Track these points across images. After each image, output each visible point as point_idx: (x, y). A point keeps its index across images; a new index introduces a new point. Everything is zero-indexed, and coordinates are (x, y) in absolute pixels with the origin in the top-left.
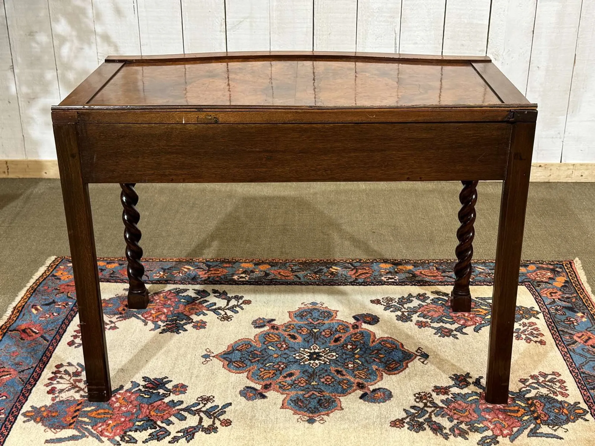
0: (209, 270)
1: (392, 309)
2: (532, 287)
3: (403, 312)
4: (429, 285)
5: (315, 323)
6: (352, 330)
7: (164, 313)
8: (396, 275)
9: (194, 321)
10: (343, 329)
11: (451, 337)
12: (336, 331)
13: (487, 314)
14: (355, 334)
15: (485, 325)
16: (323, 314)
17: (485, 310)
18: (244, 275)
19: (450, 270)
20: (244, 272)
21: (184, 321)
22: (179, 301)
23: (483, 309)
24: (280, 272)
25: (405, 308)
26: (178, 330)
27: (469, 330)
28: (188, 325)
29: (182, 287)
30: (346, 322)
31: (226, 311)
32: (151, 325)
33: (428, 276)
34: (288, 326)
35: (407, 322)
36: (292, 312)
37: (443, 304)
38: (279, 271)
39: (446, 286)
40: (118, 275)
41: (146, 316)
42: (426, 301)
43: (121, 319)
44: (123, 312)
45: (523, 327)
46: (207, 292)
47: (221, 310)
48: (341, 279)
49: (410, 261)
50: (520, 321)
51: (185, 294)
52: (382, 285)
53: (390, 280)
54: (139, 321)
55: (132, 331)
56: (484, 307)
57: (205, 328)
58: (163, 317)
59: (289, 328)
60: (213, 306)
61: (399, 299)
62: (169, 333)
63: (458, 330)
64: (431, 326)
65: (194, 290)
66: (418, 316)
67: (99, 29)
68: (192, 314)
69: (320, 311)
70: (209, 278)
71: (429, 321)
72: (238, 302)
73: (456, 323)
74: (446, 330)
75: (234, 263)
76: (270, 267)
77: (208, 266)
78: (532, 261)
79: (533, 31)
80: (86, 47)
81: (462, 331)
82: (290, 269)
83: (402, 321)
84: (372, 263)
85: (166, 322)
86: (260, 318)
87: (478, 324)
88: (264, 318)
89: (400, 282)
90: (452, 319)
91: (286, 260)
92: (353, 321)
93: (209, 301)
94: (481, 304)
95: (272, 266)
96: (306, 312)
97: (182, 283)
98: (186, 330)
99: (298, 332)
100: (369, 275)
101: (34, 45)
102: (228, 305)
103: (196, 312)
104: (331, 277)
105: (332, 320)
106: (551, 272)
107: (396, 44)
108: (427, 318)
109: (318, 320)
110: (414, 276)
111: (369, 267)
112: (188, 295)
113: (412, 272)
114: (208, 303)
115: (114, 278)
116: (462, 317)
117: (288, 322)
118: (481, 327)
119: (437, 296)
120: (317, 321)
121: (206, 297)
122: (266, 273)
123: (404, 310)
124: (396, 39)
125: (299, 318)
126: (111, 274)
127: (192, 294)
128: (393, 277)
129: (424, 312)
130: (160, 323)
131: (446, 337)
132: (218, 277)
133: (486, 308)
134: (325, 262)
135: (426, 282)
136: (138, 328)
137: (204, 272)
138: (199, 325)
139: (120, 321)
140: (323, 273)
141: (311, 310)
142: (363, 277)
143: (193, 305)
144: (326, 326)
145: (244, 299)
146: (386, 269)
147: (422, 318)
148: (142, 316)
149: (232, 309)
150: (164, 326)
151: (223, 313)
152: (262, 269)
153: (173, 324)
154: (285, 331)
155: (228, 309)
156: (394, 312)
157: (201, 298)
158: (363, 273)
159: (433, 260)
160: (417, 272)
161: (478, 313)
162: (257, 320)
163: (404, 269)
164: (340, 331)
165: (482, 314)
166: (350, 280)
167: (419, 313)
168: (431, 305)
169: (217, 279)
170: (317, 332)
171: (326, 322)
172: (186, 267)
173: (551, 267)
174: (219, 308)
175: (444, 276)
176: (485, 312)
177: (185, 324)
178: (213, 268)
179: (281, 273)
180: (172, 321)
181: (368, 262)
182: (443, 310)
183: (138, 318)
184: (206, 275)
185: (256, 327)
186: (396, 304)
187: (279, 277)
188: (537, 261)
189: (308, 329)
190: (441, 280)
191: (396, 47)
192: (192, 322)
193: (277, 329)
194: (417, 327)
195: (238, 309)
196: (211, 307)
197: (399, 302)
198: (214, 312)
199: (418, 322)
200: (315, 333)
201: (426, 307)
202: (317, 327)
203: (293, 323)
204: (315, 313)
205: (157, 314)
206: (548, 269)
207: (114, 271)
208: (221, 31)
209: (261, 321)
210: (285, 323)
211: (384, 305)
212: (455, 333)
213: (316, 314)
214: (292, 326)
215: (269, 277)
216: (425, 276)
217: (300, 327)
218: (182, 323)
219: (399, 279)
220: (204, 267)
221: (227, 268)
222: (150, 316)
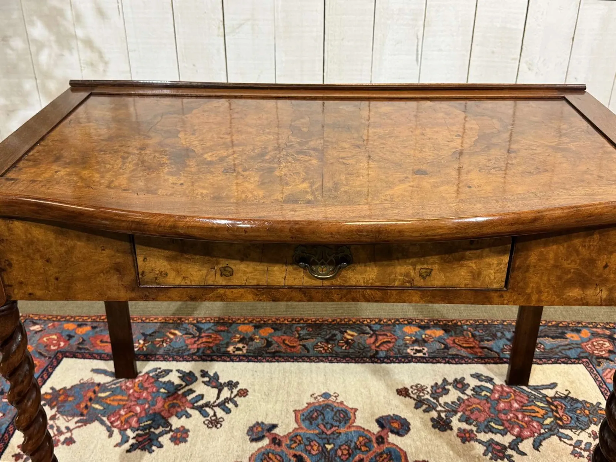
0: (200, 337)
1: (424, 407)
2: (591, 366)
3: (439, 412)
4: (467, 363)
5: (329, 433)
6: (376, 445)
7: (136, 415)
8: (425, 346)
9: (173, 428)
10: (365, 445)
11: (506, 460)
12: (356, 448)
13: (545, 416)
14: (381, 454)
15: (546, 435)
16: (338, 415)
17: (542, 408)
18: (240, 345)
19: (489, 338)
20: (242, 341)
21: (161, 429)
22: (158, 391)
23: (539, 407)
24: (284, 340)
25: (440, 405)
26: (151, 447)
27: (526, 445)
28: (165, 436)
29: (163, 365)
30: (368, 430)
31: (215, 408)
32: (117, 437)
33: (464, 348)
34: (293, 437)
35: (445, 430)
36: (299, 411)
37: (488, 397)
38: (284, 338)
39: (488, 365)
40: (87, 347)
41: (113, 419)
42: (466, 392)
43: (80, 424)
44: (85, 412)
45: (594, 440)
46: (194, 375)
47: (210, 407)
48: (359, 352)
49: (439, 321)
50: (588, 428)
51: (166, 379)
52: (410, 362)
53: (419, 355)
54: (103, 428)
55: (92, 446)
56: (539, 404)
57: (186, 441)
58: (134, 422)
59: (295, 442)
60: (199, 400)
61: (432, 387)
62: (138, 452)
63: (514, 446)
64: (478, 438)
65: (178, 371)
66: (460, 420)
67: (80, 33)
68: (172, 415)
69: (335, 410)
70: (198, 349)
71: (475, 429)
72: (232, 392)
73: (509, 433)
74: (498, 448)
75: (231, 324)
76: (273, 331)
77: (199, 330)
78: (584, 324)
79: (573, 38)
80: (66, 53)
81: (518, 448)
82: (297, 336)
83: (439, 429)
84: (394, 325)
85: (137, 430)
86: (257, 423)
87: (536, 435)
88: (262, 423)
89: (431, 358)
90: (503, 425)
91: (292, 320)
92: (375, 429)
93: (194, 391)
94: (535, 398)
95: (275, 329)
96: (316, 411)
97: (165, 360)
98: (161, 446)
99: (306, 451)
100: (391, 345)
101: (9, 51)
102: (218, 398)
103: (177, 412)
104: (346, 349)
105: (350, 427)
106: (609, 341)
107: (417, 51)
108: (470, 424)
109: (332, 426)
110: (447, 347)
111: (390, 331)
112: (169, 382)
113: (443, 341)
114: (193, 395)
115: (83, 351)
116: (515, 421)
117: (293, 431)
118: (541, 441)
119: (480, 383)
120: (330, 428)
121: (192, 383)
122: (267, 341)
123: (439, 408)
124: (418, 46)
125: (307, 422)
126: (79, 344)
127: (174, 378)
128: (421, 348)
129: (467, 413)
130: (129, 433)
131: (499, 460)
132: (210, 348)
133: (542, 405)
134: (338, 324)
135: (463, 358)
136: (99, 441)
137: (193, 340)
138: (179, 435)
139: (79, 427)
140: (336, 342)
141: (323, 408)
142: (384, 348)
143: (175, 399)
144: (343, 438)
145: (240, 387)
146: (411, 336)
147: (464, 423)
148: (108, 419)
149: (222, 405)
150: (134, 438)
151: (211, 413)
152: (263, 334)
153: (146, 434)
154: (290, 448)
155: (218, 405)
156: (428, 412)
157: (186, 385)
158: (384, 342)
159: (467, 321)
160: (449, 341)
161: (534, 414)
162: (254, 426)
163: (433, 335)
164: (360, 449)
165: (540, 416)
166: (369, 354)
167: (459, 414)
168: (473, 400)
169: (208, 352)
170: (331, 449)
171: (343, 430)
172: (173, 331)
173: (608, 332)
174: (207, 405)
175: (483, 348)
176: (542, 412)
177: (161, 434)
178: (204, 332)
179: (287, 342)
180: (144, 428)
181: (389, 325)
182: (489, 408)
183: (102, 423)
184: (195, 346)
185: (253, 440)
186: (427, 397)
187: (283, 348)
188: (589, 323)
189: (319, 445)
190: (479, 354)
191: (417, 55)
192: (171, 430)
193: (279, 444)
194: (459, 440)
195: (230, 405)
196: (197, 402)
197: (432, 393)
198: (200, 412)
199: (459, 429)
200: (329, 452)
201: (467, 402)
202: (331, 441)
203: (299, 432)
204: (328, 413)
205: (128, 415)
206: (604, 336)
207: (85, 338)
208: (218, 35)
209: (260, 429)
210: (290, 433)
211: (414, 399)
212: (510, 452)
213: (329, 415)
214: (299, 438)
215: (272, 349)
216: (459, 348)
217: (310, 440)
218: (157, 432)
219: (429, 353)
220: (193, 330)
221: (222, 333)
222: (117, 420)
